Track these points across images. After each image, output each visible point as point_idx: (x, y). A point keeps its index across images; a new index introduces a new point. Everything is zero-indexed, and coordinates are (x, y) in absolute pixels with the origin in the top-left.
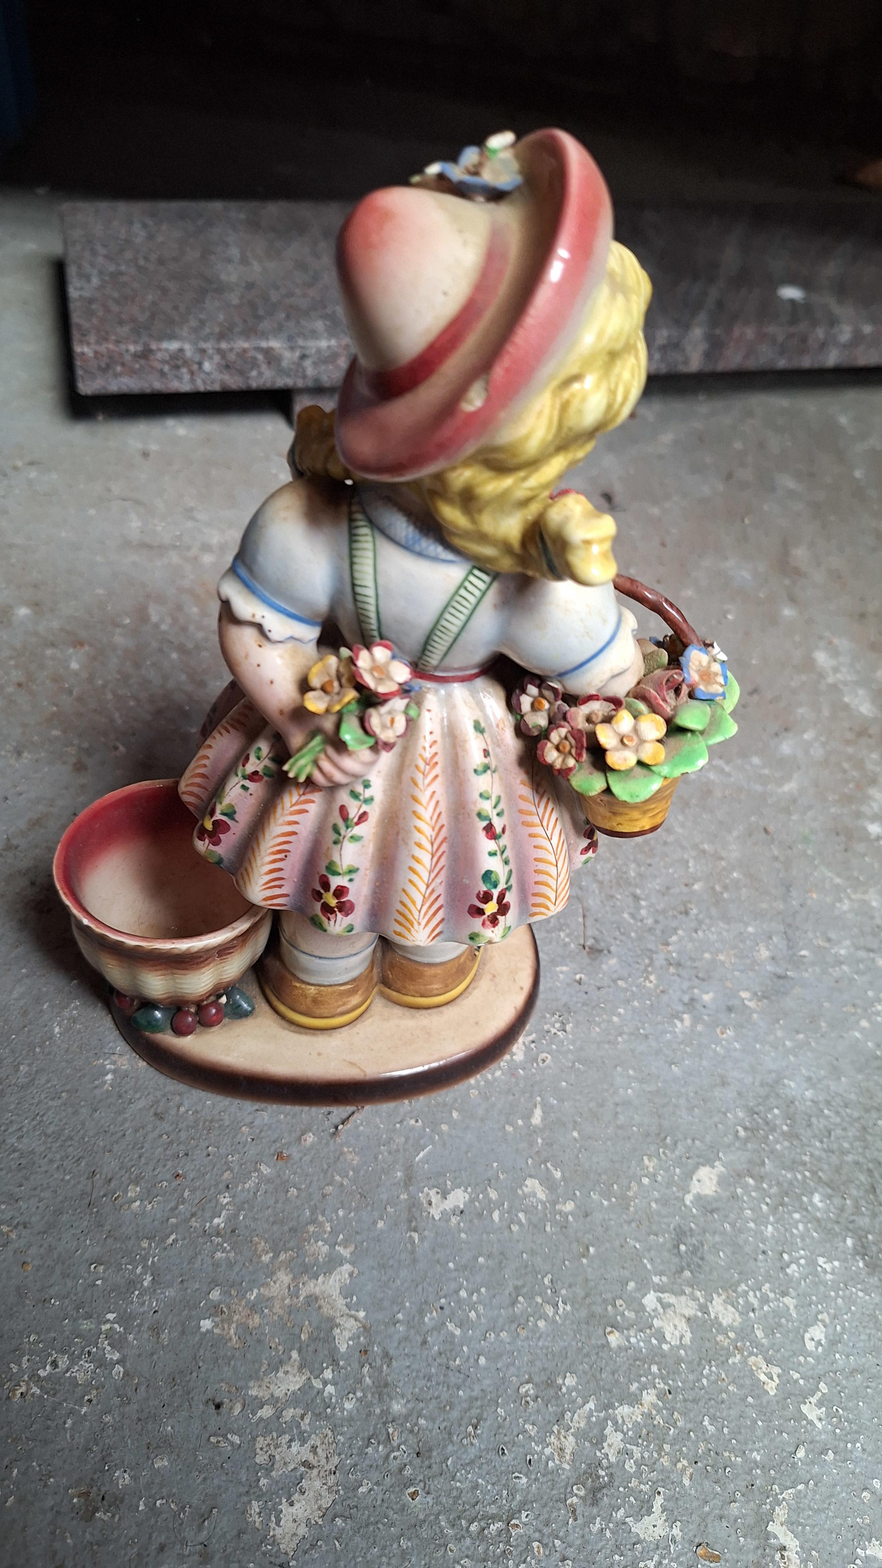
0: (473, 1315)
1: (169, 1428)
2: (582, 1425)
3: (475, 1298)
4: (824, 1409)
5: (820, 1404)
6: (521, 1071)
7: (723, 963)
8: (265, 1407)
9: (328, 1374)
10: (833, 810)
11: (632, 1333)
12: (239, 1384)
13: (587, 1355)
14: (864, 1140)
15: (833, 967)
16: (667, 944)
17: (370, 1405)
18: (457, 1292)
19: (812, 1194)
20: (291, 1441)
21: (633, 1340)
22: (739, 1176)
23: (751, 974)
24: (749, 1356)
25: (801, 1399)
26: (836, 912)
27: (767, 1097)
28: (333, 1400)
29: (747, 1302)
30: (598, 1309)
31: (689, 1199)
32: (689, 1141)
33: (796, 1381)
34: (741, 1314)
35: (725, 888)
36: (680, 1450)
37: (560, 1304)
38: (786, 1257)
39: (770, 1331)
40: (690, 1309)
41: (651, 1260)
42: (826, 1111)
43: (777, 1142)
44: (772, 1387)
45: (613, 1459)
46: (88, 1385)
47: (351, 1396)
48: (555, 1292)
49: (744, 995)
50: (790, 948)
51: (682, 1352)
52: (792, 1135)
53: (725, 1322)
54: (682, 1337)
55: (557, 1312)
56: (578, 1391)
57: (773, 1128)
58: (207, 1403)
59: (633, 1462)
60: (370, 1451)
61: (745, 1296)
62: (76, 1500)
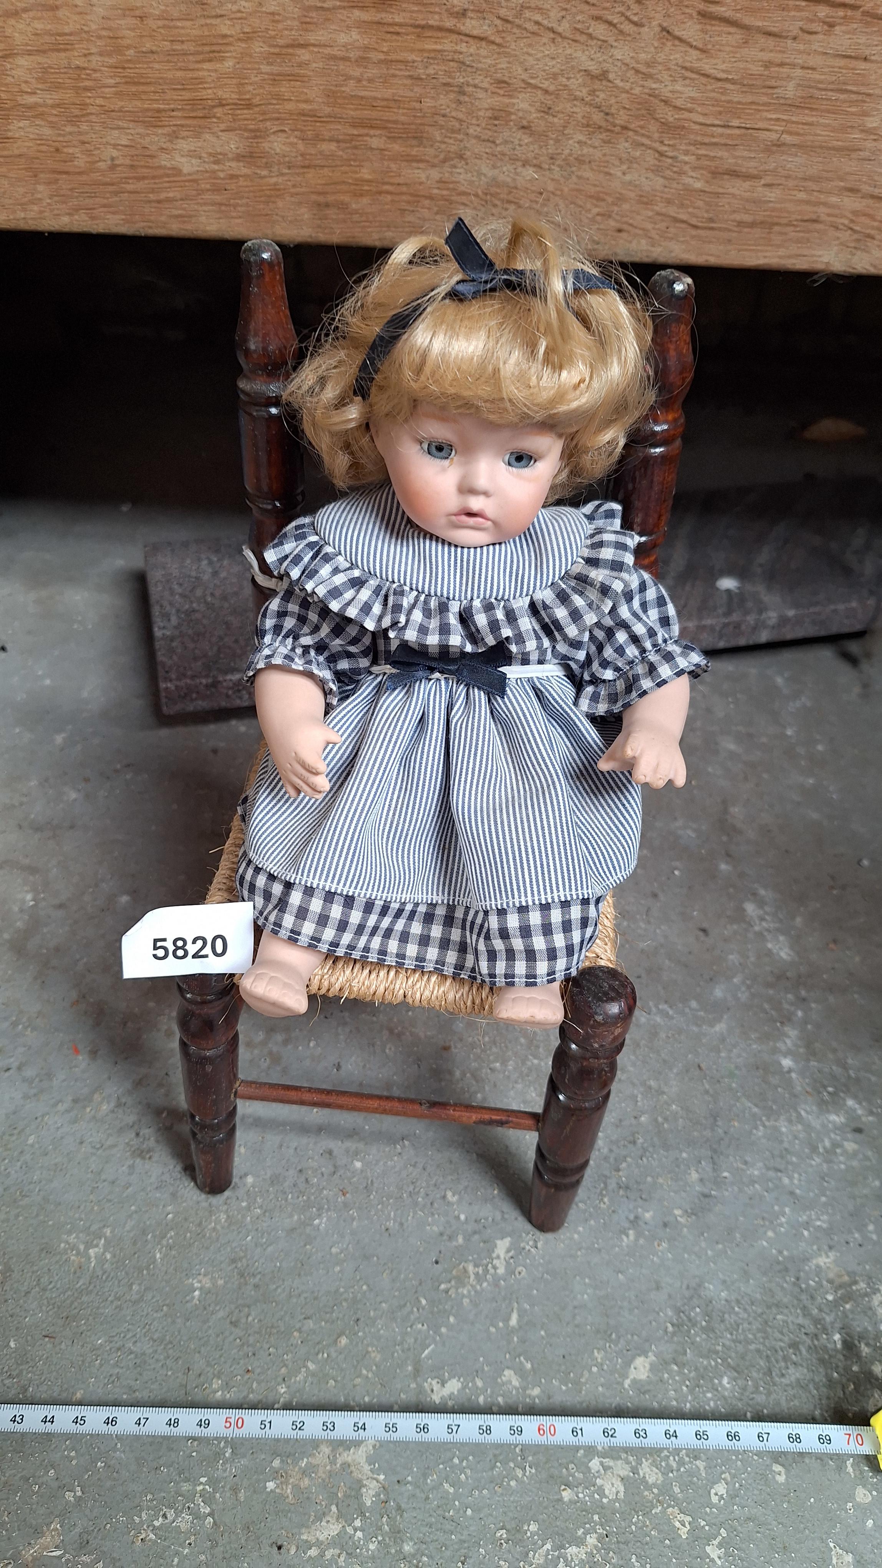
0: (463, 1477)
1: (246, 1564)
2: (541, 1561)
3: (464, 1464)
4: (723, 1550)
5: (720, 1545)
6: (502, 1282)
7: (662, 1185)
8: (313, 1548)
9: (358, 1523)
10: (754, 1046)
11: (580, 1489)
12: (295, 1531)
13: (546, 1508)
14: (765, 1332)
15: (748, 1186)
16: (618, 1170)
17: (387, 1546)
18: (452, 1459)
19: (722, 1377)
21: (581, 1495)
22: (666, 1363)
23: (683, 1194)
24: (668, 1507)
25: (705, 1541)
26: (753, 1137)
27: (691, 1298)
28: (362, 1542)
29: (667, 1465)
30: (555, 1472)
31: (627, 1383)
32: (629, 1336)
33: (703, 1527)
34: (663, 1474)
35: (666, 1119)
37: (527, 1468)
39: (684, 1486)
40: (625, 1472)
42: (736, 1309)
43: (696, 1334)
44: (684, 1532)
46: (188, 1533)
47: (374, 1539)
48: (524, 1459)
49: (678, 1212)
50: (714, 1170)
51: (617, 1504)
52: (709, 1329)
53: (651, 1480)
54: (618, 1492)
55: (524, 1475)
56: (538, 1535)
57: (695, 1324)
58: (272, 1545)
61: (667, 1460)
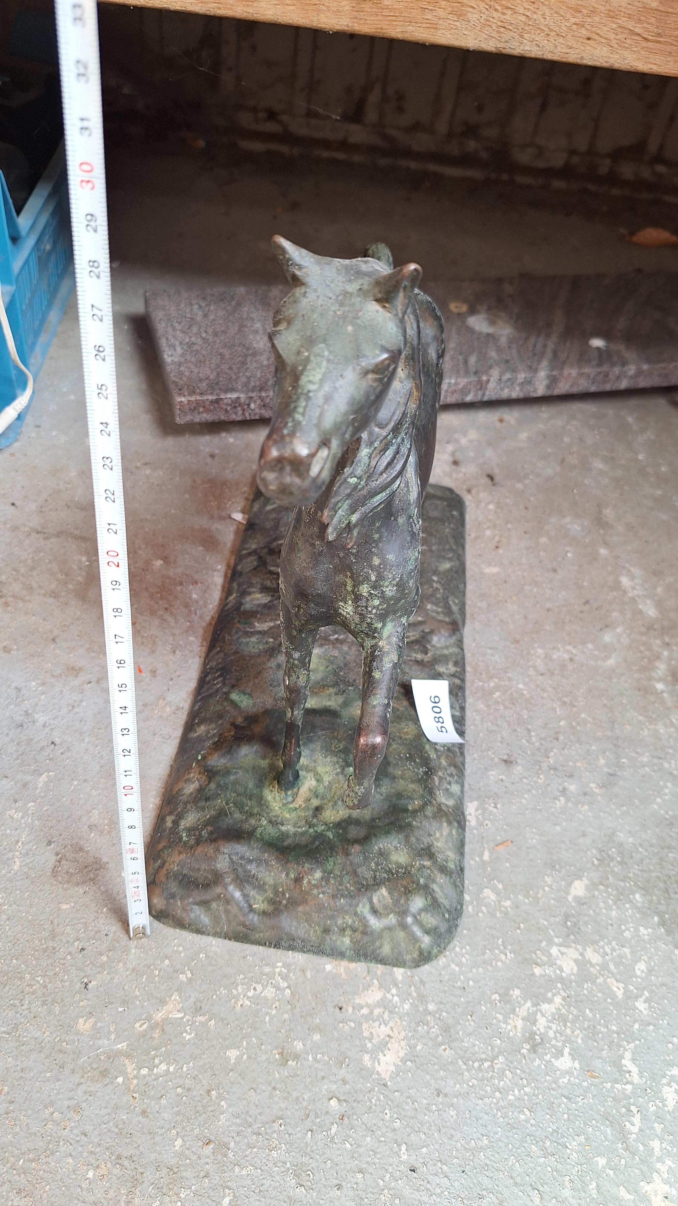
0: (464, 960)
1: (318, 1020)
2: (525, 1014)
3: (464, 951)
4: (647, 1004)
5: (645, 1002)
6: (475, 831)
7: (579, 767)
8: (365, 1008)
9: (394, 992)
10: (636, 675)
11: (546, 967)
12: (349, 998)
13: (524, 979)
14: (661, 864)
15: (640, 769)
17: (417, 1006)
19: (635, 894)
20: (380, 1024)
21: (547, 971)
22: (596, 885)
23: (596, 774)
24: (607, 978)
25: (635, 999)
26: (640, 737)
27: (608, 842)
28: (399, 1004)
29: (604, 951)
30: (528, 956)
31: (570, 898)
32: (568, 867)
33: (632, 991)
34: (601, 957)
35: (578, 724)
36: (576, 1026)
37: (508, 953)
38: (623, 927)
39: (617, 965)
40: (576, 956)
41: (553, 930)
42: (640, 849)
43: (615, 866)
44: (620, 994)
45: (542, 1031)
46: (273, 999)
47: (407, 1002)
48: (505, 948)
49: (593, 785)
50: (616, 758)
51: (573, 977)
52: (622, 863)
53: (594, 961)
54: (572, 970)
55: (506, 958)
56: (520, 997)
57: (612, 859)
58: (335, 1007)
59: (552, 1032)
60: (420, 1028)
61: (603, 947)
62: (277, 1056)
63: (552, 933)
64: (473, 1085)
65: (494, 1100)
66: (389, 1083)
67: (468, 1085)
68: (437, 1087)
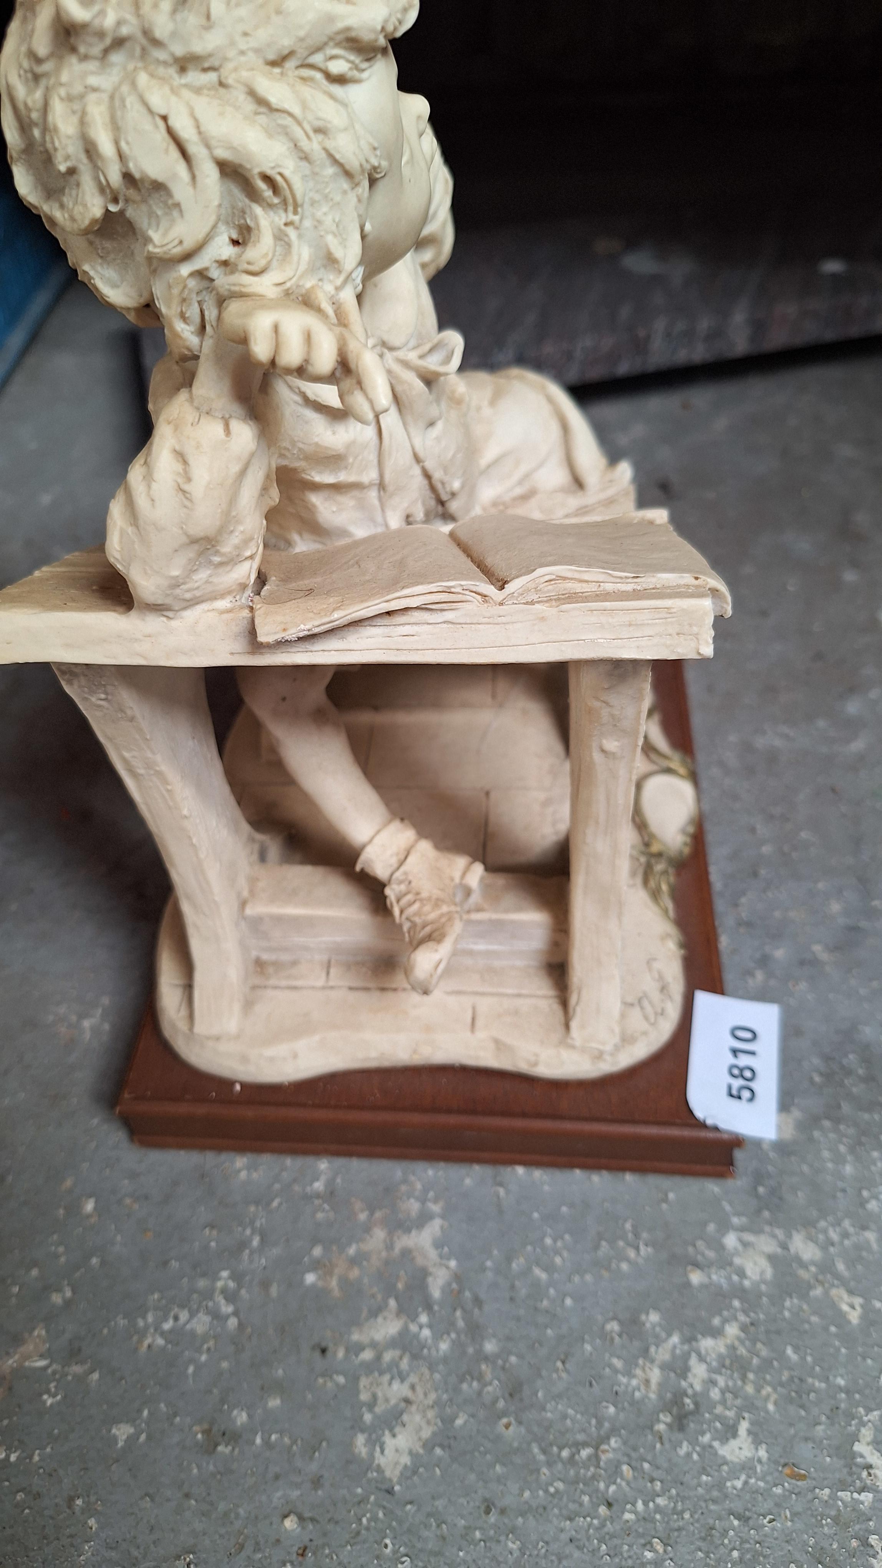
0: (558, 1260)
1: (280, 1372)
2: (667, 1357)
3: (559, 1244)
7: (793, 920)
8: (367, 1350)
9: (424, 1318)
11: (713, 1270)
12: (342, 1331)
13: (670, 1293)
17: (463, 1345)
18: (542, 1239)
20: (392, 1378)
21: (714, 1277)
22: (816, 1119)
23: (823, 928)
24: (831, 1288)
27: (843, 1043)
28: (430, 1341)
29: (827, 1237)
30: (678, 1251)
33: (879, 1310)
34: (821, 1248)
35: (794, 848)
36: (764, 1379)
37: (642, 1246)
38: (865, 1193)
39: (851, 1264)
40: (772, 1248)
41: (731, 1203)
43: (853, 1085)
44: (854, 1317)
45: (698, 1387)
46: (206, 1335)
47: (445, 1337)
48: (637, 1235)
49: (817, 948)
50: (862, 899)
52: (868, 1078)
53: (806, 1257)
54: (762, 1273)
55: (639, 1254)
56: (660, 1325)
57: (849, 1072)
58: (313, 1348)
59: (717, 1390)
60: (465, 1386)
61: (825, 1231)
62: (199, 1436)
63: (728, 1207)
64: (557, 1491)
65: (595, 1522)
66: (397, 1488)
67: (546, 1491)
68: (488, 1496)
